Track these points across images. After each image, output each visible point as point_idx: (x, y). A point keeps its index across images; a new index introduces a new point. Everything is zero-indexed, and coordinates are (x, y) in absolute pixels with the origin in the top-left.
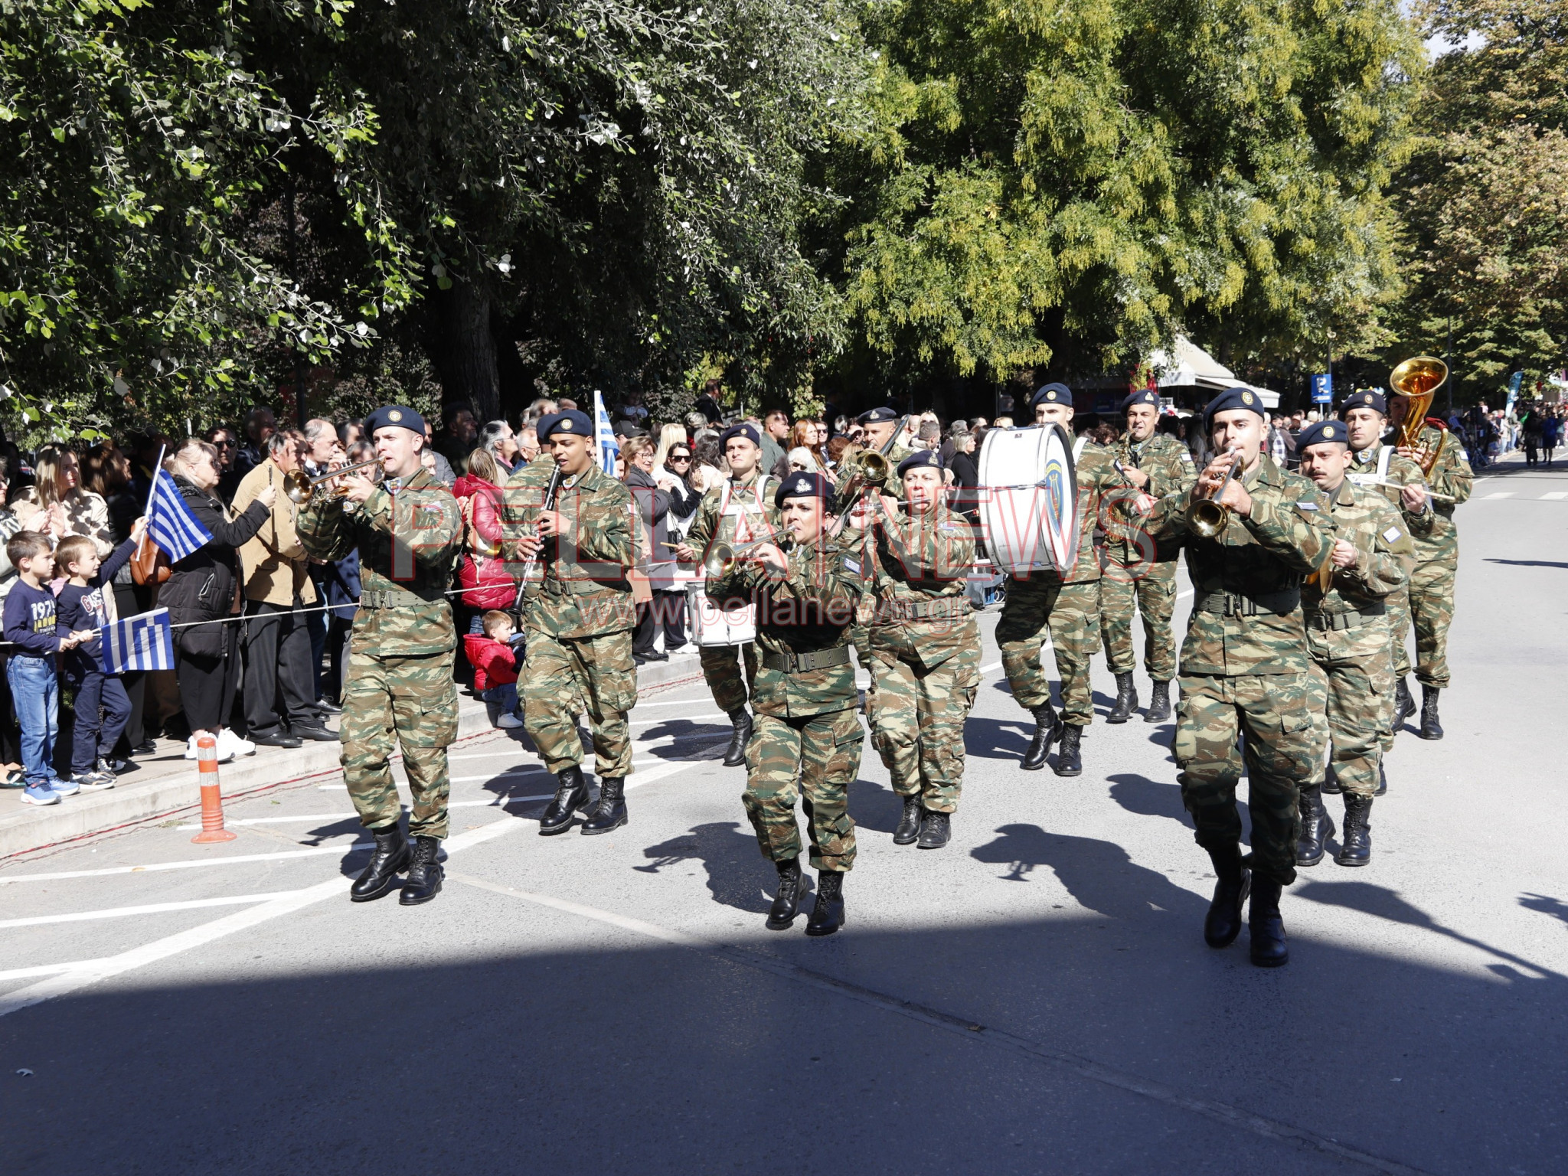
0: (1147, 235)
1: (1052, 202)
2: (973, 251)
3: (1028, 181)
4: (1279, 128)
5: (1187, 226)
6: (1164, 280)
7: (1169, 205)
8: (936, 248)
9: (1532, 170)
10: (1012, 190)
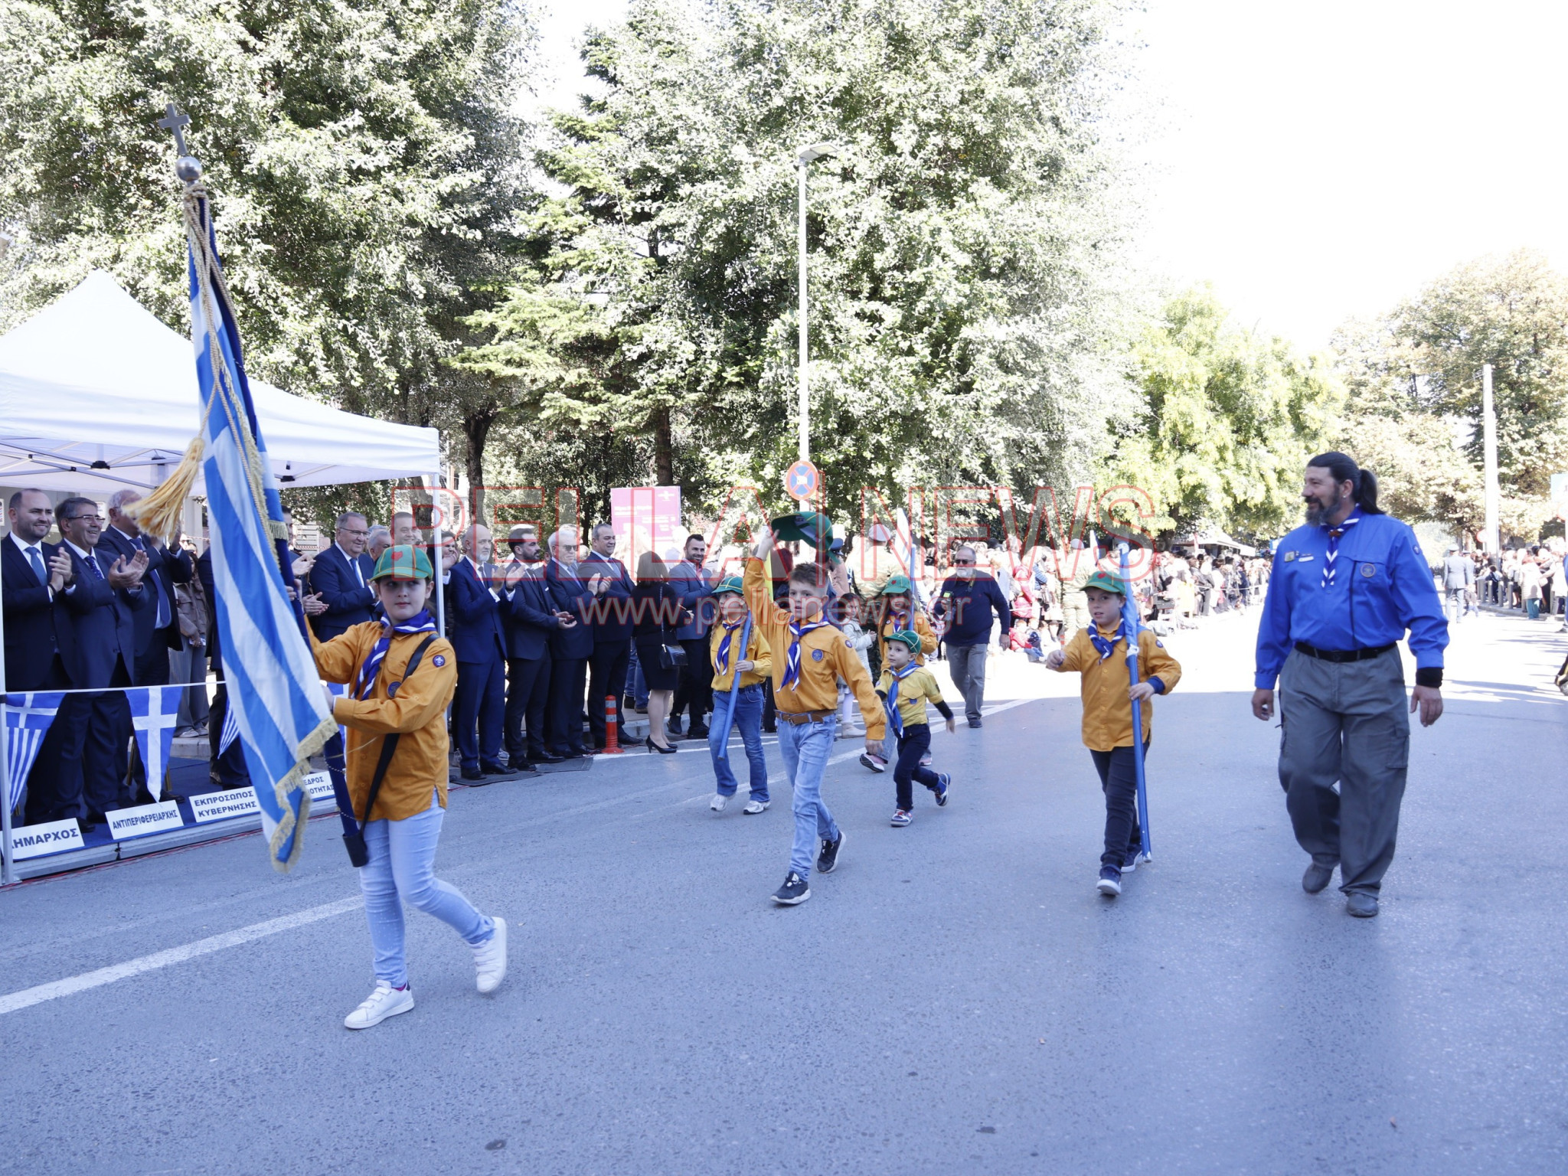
0: (1219, 469)
1: (1176, 453)
2: (1140, 477)
3: (1166, 445)
4: (1277, 420)
5: (1238, 466)
6: (1227, 490)
7: (1229, 455)
8: (1122, 475)
9: (1379, 438)
10: (1158, 447)
